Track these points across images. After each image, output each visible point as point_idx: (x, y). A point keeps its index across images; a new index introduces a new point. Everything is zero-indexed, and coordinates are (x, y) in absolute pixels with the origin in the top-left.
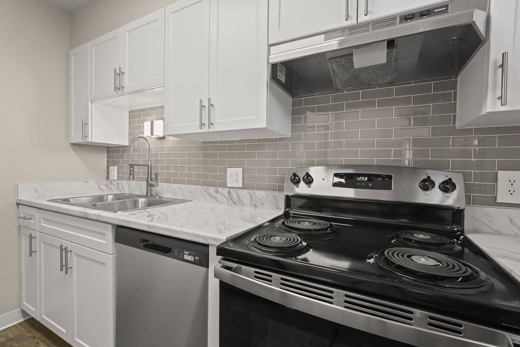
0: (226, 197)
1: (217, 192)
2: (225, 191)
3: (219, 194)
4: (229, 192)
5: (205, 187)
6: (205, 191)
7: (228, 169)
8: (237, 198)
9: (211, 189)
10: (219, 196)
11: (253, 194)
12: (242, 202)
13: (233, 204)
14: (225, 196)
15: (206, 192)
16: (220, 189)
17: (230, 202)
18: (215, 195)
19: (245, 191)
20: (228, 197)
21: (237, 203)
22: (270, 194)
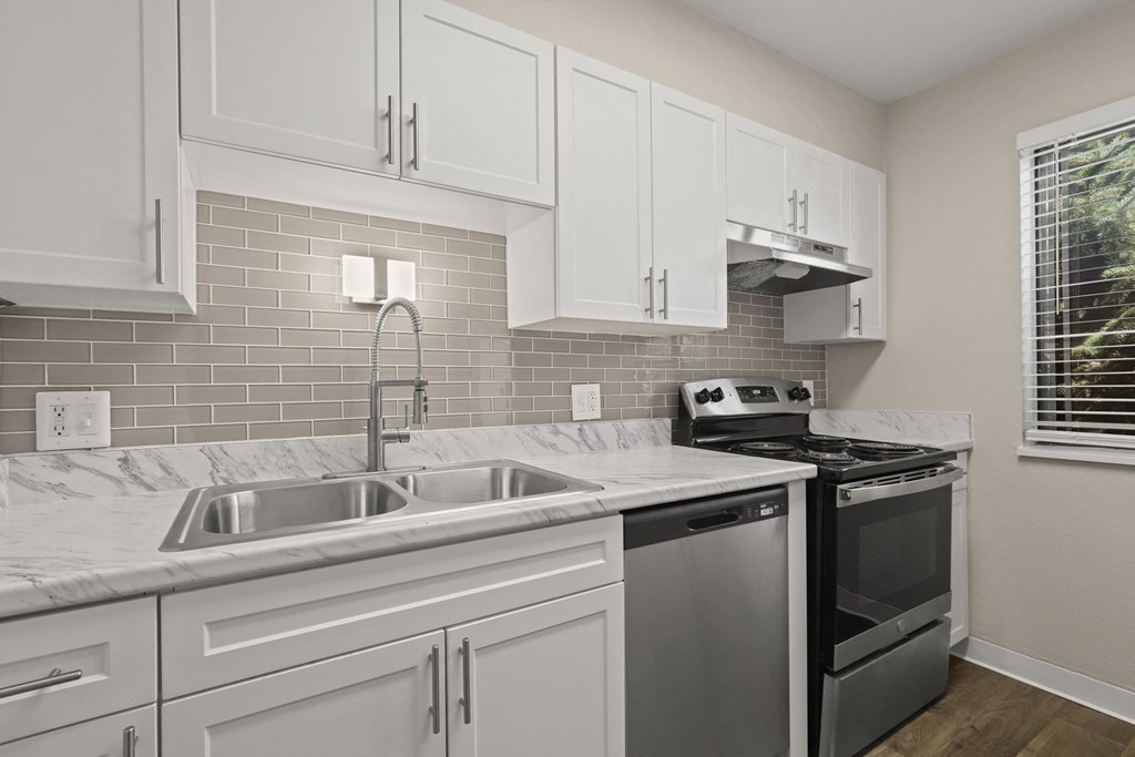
0: (574, 441)
1: (557, 432)
2: (572, 430)
3: (561, 436)
4: (580, 430)
5: (527, 428)
6: (528, 434)
7: (573, 386)
8: (595, 439)
9: (544, 430)
10: (560, 441)
11: (621, 428)
12: (604, 444)
13: (587, 450)
14: (571, 438)
15: (532, 437)
16: (561, 427)
17: (584, 447)
18: (553, 439)
19: (609, 424)
20: (579, 439)
21: (595, 448)
22: (645, 423)
